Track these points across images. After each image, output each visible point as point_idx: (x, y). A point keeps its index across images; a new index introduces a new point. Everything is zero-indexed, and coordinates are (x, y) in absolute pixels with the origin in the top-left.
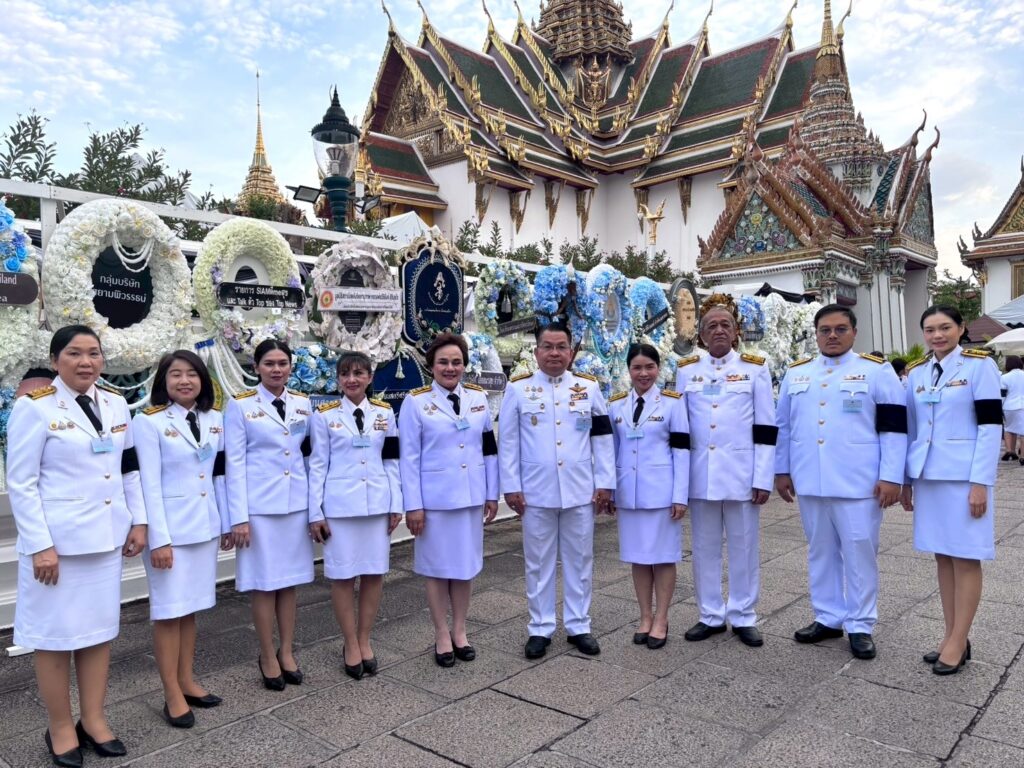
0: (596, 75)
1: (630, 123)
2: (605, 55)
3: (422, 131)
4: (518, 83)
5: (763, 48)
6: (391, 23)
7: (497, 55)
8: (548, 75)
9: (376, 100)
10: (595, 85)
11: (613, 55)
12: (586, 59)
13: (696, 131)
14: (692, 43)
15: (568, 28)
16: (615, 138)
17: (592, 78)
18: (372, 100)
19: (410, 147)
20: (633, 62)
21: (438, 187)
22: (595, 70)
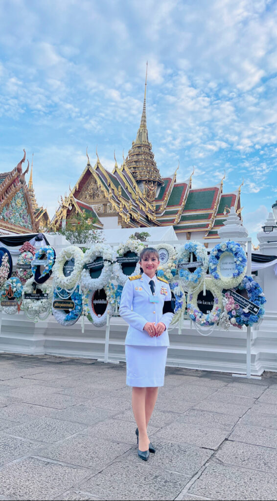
0: (152, 189)
1: (165, 209)
2: (155, 182)
3: (97, 203)
4: (127, 188)
5: (213, 190)
6: (89, 160)
7: (118, 175)
8: (135, 186)
9: (78, 188)
10: (151, 192)
11: (158, 182)
12: (148, 182)
13: (191, 215)
14: (186, 183)
15: (140, 169)
16: (160, 213)
17: (151, 189)
18: (76, 188)
19: (91, 208)
20: (164, 185)
21: (103, 225)
22: (152, 187)
